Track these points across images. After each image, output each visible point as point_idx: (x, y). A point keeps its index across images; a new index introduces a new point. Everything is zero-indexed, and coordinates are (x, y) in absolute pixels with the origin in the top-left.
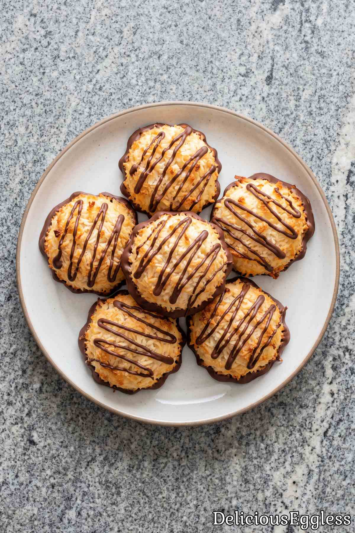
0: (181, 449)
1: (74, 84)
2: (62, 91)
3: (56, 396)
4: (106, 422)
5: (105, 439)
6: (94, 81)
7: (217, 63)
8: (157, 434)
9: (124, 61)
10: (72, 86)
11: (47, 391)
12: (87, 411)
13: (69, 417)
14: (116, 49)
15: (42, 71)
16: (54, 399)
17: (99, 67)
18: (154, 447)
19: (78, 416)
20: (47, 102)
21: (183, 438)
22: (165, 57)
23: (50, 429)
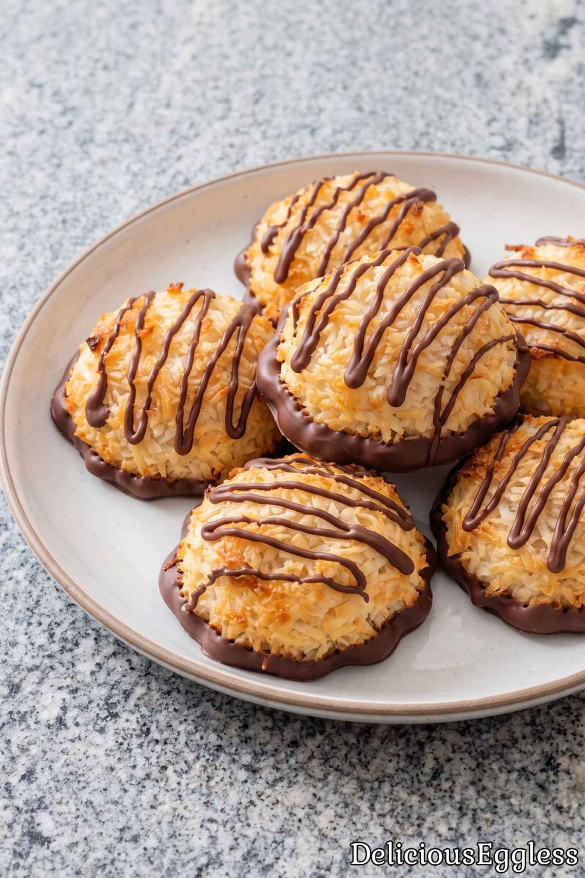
0: (456, 813)
1: (129, 178)
2: (101, 189)
3: (102, 731)
4: (242, 775)
5: (242, 811)
6: (171, 172)
7: (440, 135)
8: (386, 788)
9: (237, 140)
10: (122, 182)
11: (77, 724)
12: (191, 757)
13: (140, 773)
14: (218, 126)
15: (55, 161)
16: (97, 738)
17: (181, 151)
18: (382, 816)
19: (164, 768)
20: (66, 207)
21: (457, 789)
22: (327, 131)
23: (89, 803)
